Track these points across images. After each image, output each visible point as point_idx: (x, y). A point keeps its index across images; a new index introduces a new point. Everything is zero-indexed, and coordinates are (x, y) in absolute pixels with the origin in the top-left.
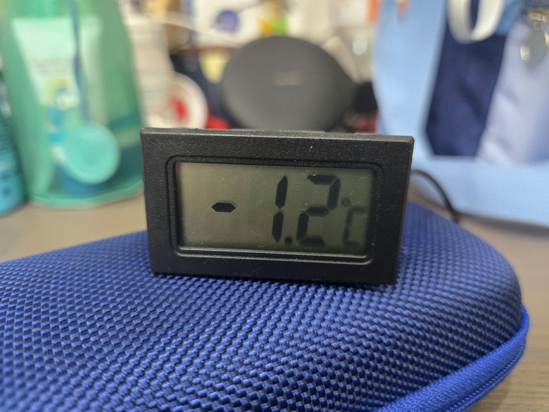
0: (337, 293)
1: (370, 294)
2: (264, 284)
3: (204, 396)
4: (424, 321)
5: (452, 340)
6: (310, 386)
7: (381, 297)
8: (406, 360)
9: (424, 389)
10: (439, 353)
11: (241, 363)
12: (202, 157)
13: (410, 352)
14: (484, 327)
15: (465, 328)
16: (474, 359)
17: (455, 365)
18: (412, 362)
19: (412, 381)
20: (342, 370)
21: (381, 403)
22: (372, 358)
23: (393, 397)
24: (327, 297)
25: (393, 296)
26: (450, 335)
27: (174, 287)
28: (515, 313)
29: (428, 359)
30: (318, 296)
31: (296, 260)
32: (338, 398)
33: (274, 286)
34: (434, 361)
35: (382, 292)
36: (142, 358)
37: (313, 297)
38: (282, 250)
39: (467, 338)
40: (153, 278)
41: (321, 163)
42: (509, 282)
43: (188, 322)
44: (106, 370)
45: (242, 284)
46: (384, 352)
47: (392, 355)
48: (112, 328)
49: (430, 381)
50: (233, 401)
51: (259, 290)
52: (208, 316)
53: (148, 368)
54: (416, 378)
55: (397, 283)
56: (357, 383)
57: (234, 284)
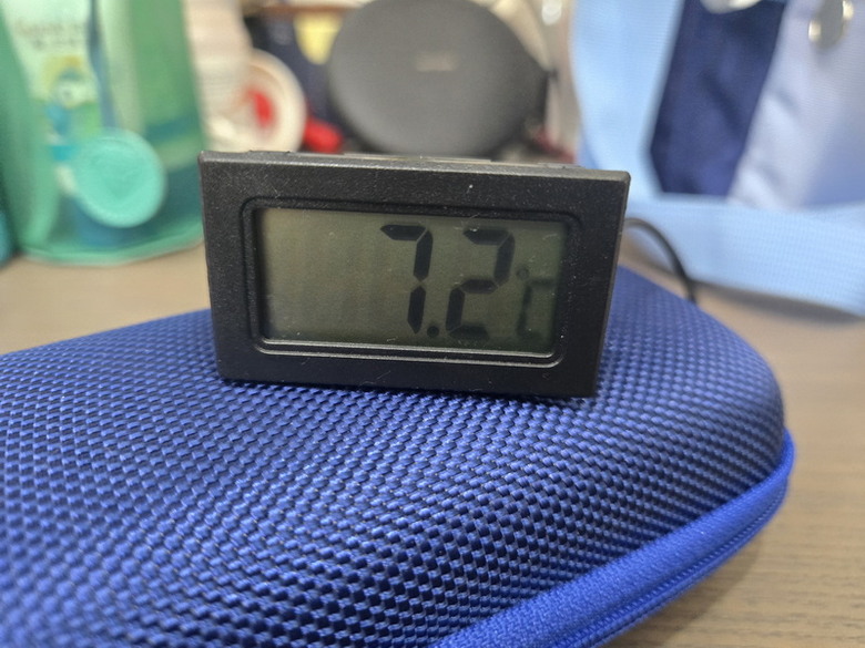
0: (507, 411)
1: (556, 412)
2: (394, 397)
3: (303, 567)
4: (637, 453)
5: (679, 483)
6: (464, 550)
7: (573, 417)
8: (608, 511)
9: (633, 554)
10: (658, 502)
11: (359, 517)
12: (298, 199)
13: (614, 499)
14: (727, 463)
15: (699, 464)
16: (709, 509)
17: (681, 518)
18: (617, 515)
19: (616, 542)
20: (511, 526)
21: (570, 575)
22: (557, 509)
23: (588, 566)
24: (491, 417)
25: (592, 416)
26: (675, 475)
27: (256, 401)
28: (773, 442)
29: (642, 510)
30: (477, 415)
31: (444, 361)
32: (505, 568)
33: (409, 400)
34: (650, 513)
35: (575, 410)
36: (207, 510)
37: (469, 417)
38: (423, 345)
39: (701, 478)
40: (221, 386)
41: (485, 211)
42: (766, 395)
43: (277, 454)
44: (151, 529)
45: (362, 397)
46: (575, 500)
47: (587, 504)
48: (160, 465)
49: (643, 542)
50: (346, 574)
51: (388, 405)
52: (309, 446)
53: (217, 525)
54: (623, 538)
55: (598, 396)
56: (534, 547)
57: (348, 395)
